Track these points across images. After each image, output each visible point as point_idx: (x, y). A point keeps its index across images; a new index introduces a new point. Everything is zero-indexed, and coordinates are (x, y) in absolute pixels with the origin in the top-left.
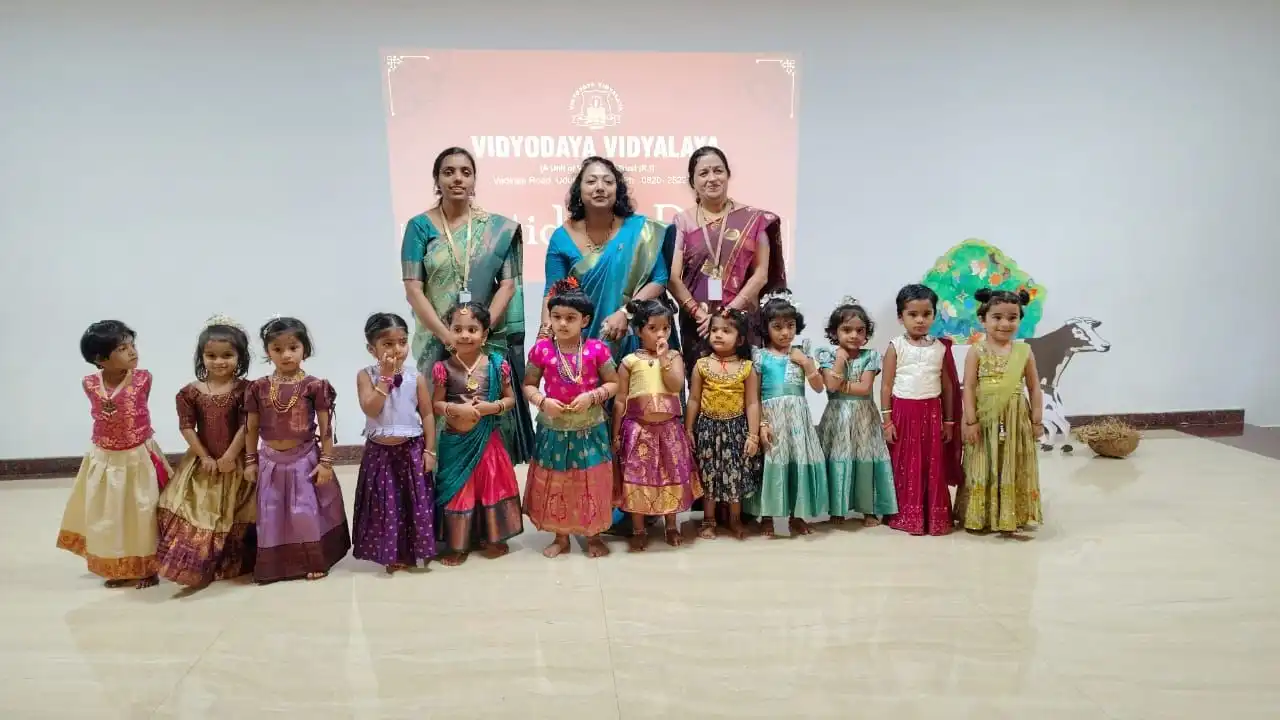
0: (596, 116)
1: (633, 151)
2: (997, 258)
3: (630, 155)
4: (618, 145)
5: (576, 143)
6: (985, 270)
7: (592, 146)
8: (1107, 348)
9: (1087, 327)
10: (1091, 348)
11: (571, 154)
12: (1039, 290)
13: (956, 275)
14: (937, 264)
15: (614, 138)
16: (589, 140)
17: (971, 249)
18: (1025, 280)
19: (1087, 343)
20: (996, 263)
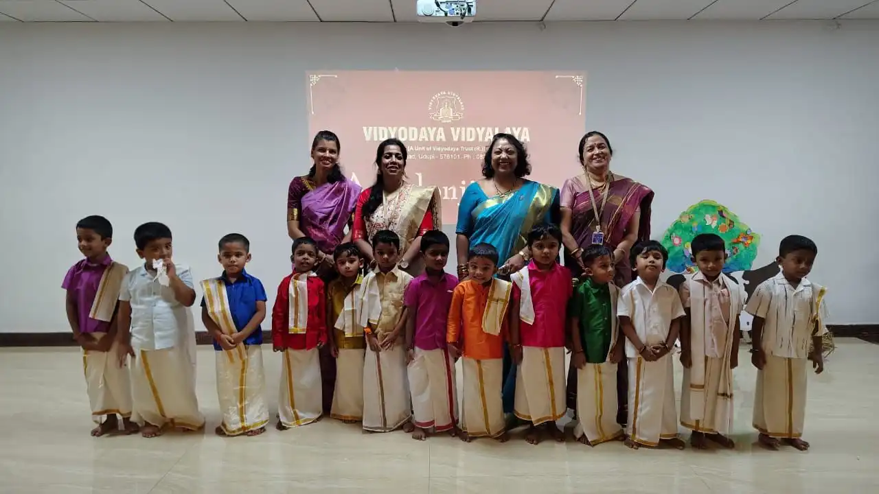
0: (446, 113)
1: (471, 137)
2: (724, 214)
3: (468, 140)
4: (460, 132)
5: (432, 132)
6: (716, 222)
7: (443, 134)
11: (429, 138)
12: (755, 236)
13: (695, 225)
14: (681, 217)
15: (458, 129)
16: (441, 129)
17: (706, 207)
18: (745, 229)
20: (723, 217)
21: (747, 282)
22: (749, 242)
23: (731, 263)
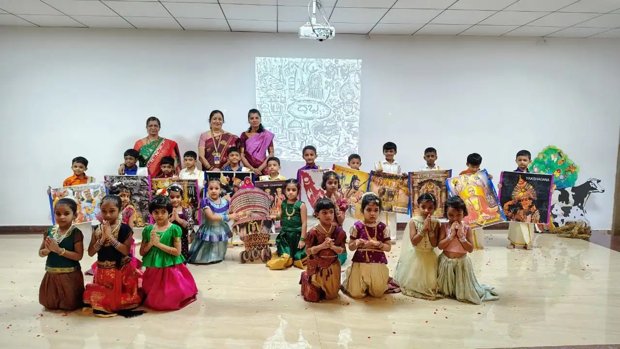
2: (561, 154)
6: (556, 159)
8: (603, 191)
9: (595, 182)
10: (597, 191)
12: (577, 167)
13: (546, 160)
17: (551, 150)
18: (572, 163)
19: (595, 189)
20: (561, 156)
21: (574, 194)
22: (574, 170)
23: (564, 183)
